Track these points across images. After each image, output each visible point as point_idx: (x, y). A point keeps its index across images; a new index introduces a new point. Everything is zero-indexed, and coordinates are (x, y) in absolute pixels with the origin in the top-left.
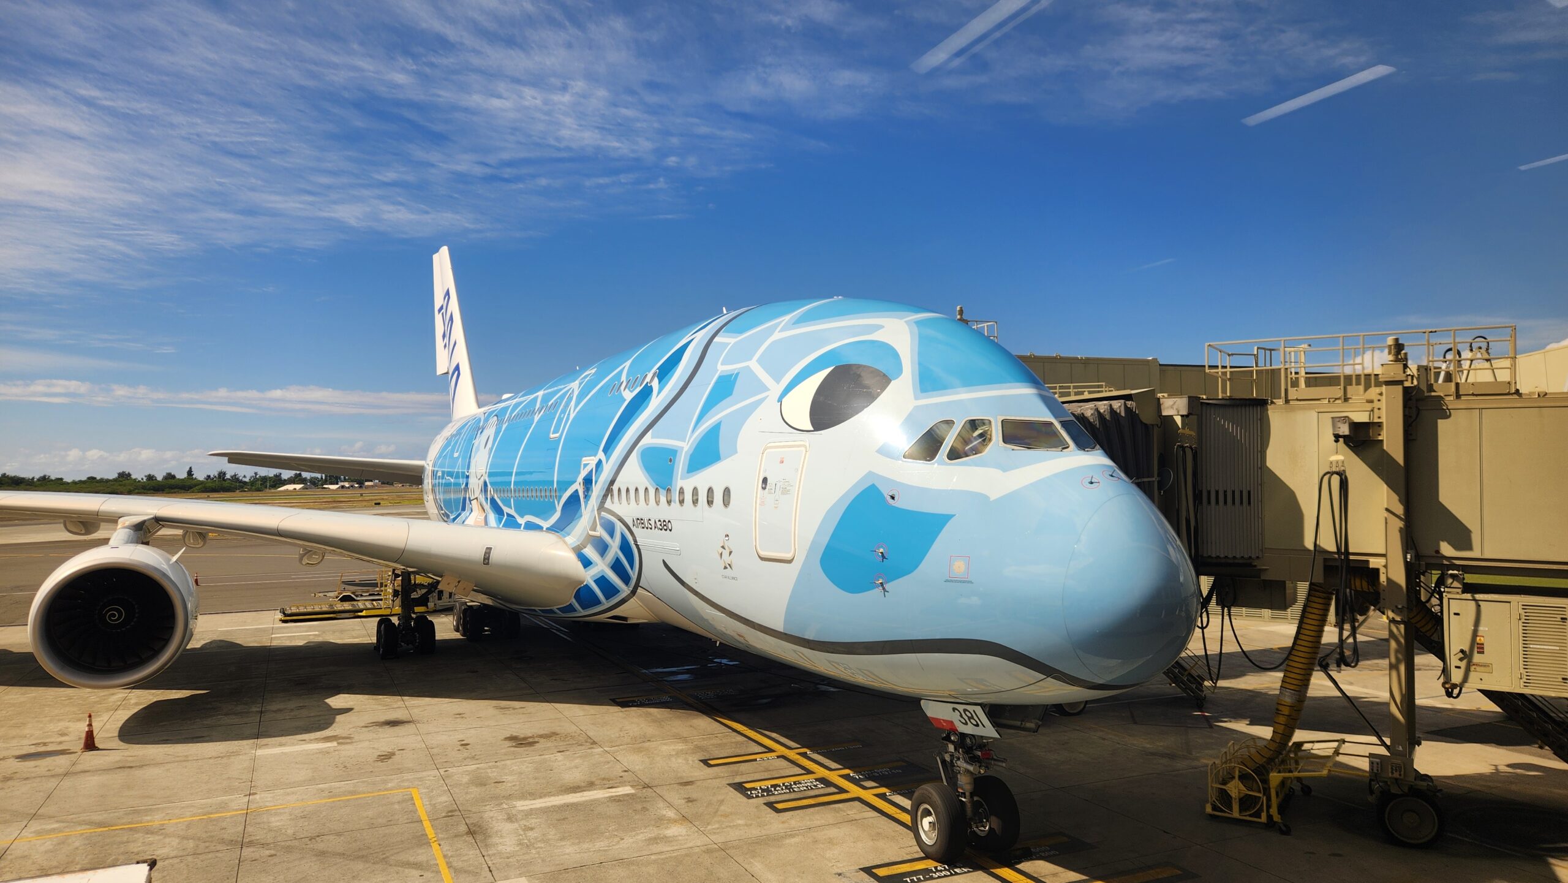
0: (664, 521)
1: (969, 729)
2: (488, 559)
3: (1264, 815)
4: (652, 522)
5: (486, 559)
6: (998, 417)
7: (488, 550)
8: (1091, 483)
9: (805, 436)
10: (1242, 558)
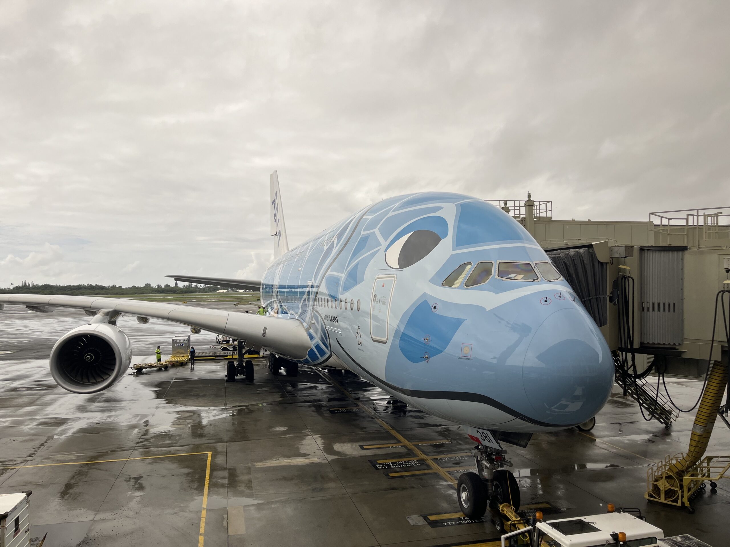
0: (335, 317)
2: (265, 334)
3: (679, 501)
4: (331, 317)
6: (498, 261)
7: (265, 328)
8: (546, 301)
9: (395, 272)
10: (669, 344)
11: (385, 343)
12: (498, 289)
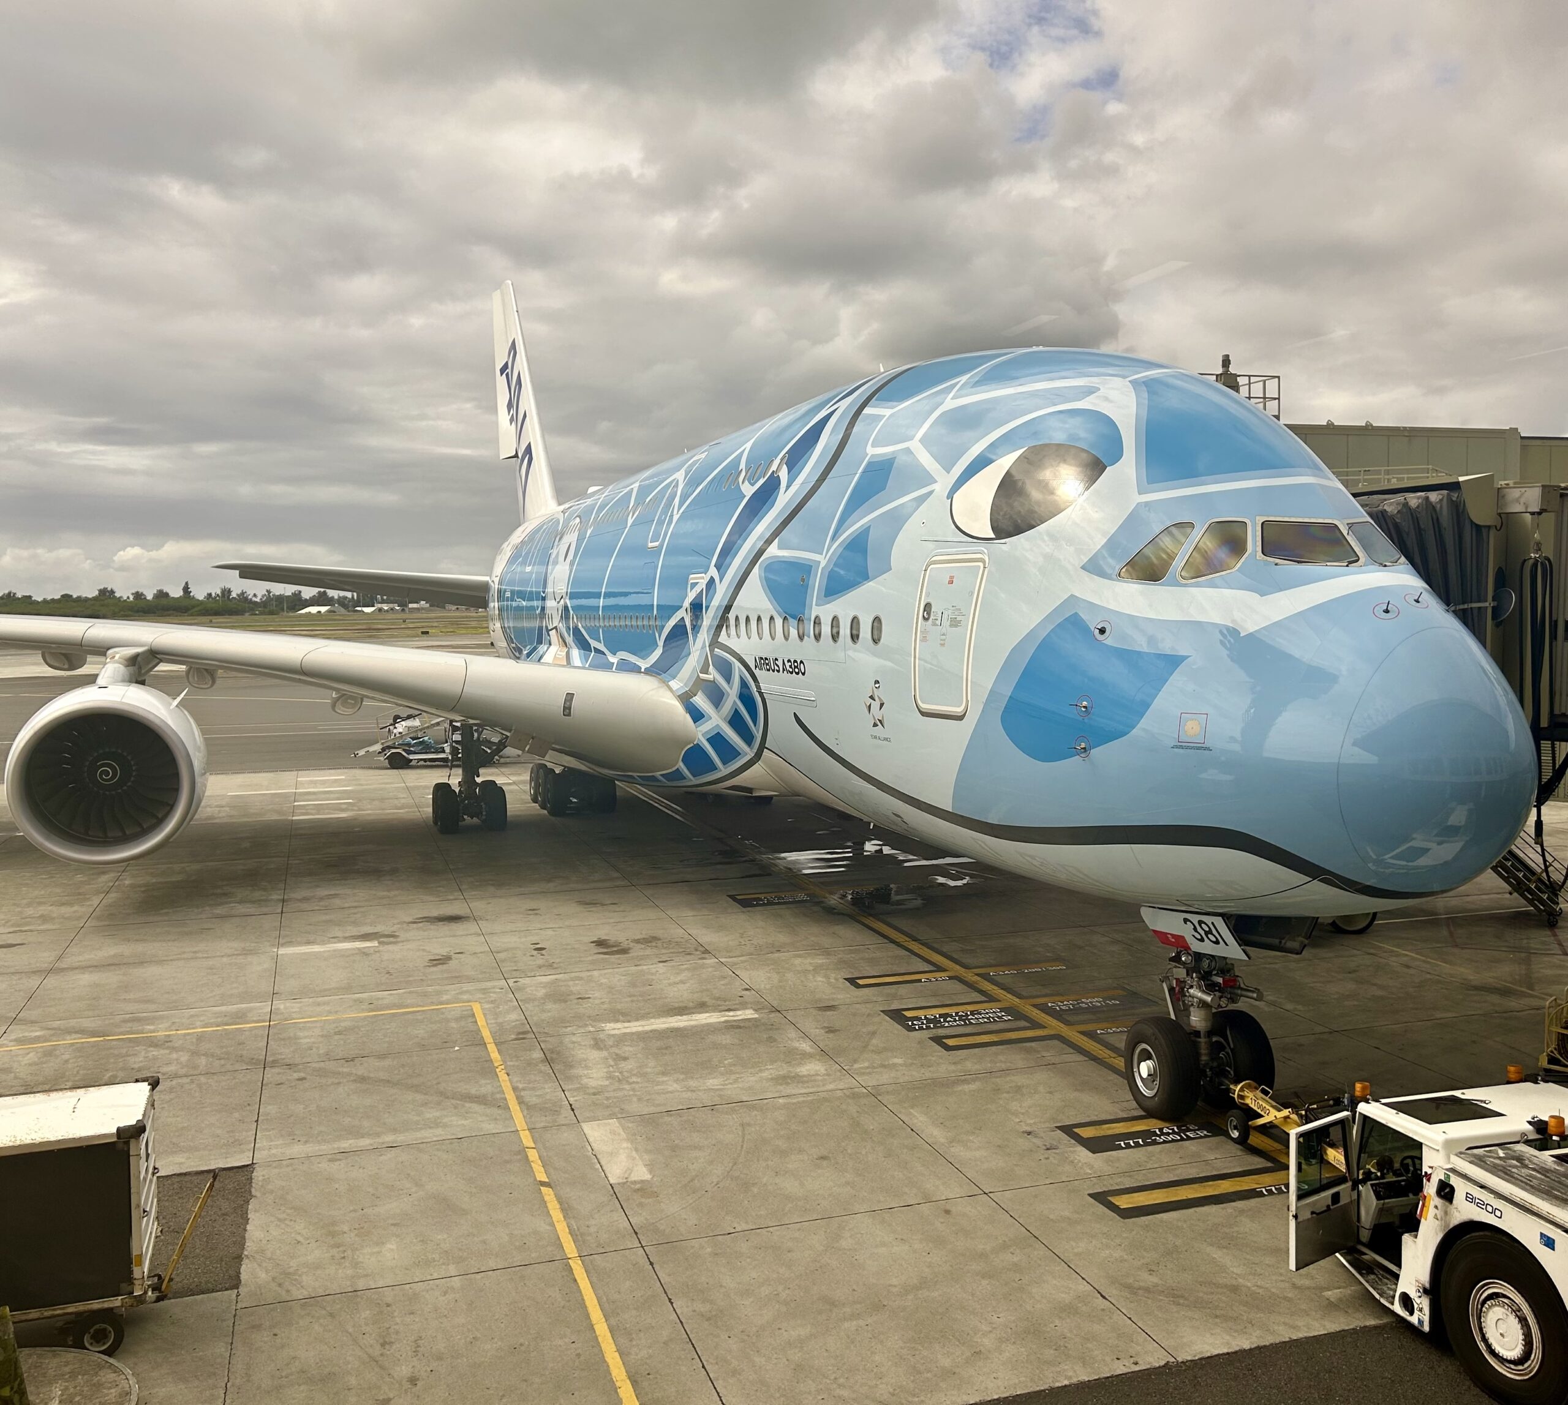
0: (795, 661)
1: (1207, 948)
2: (570, 709)
4: (780, 663)
5: (567, 710)
6: (1258, 518)
7: (570, 697)
8: (1387, 611)
9: (982, 547)
11: (960, 718)
12: (1265, 587)
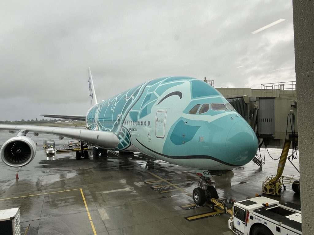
3: (275, 193)
10: (270, 134)
